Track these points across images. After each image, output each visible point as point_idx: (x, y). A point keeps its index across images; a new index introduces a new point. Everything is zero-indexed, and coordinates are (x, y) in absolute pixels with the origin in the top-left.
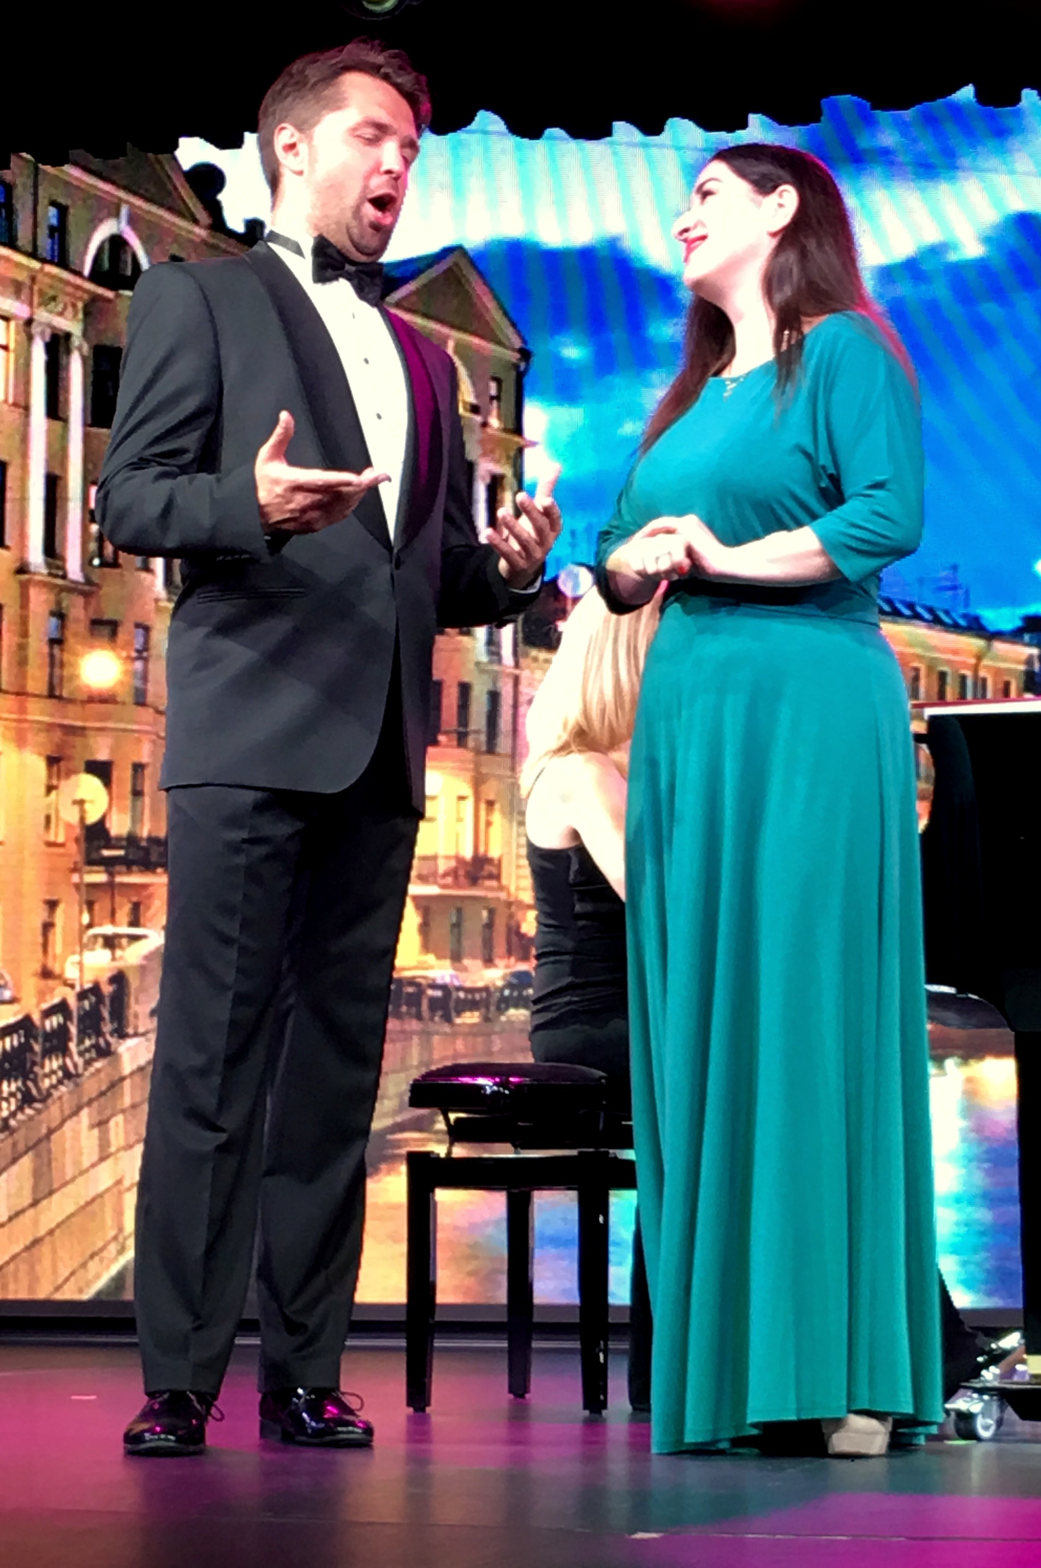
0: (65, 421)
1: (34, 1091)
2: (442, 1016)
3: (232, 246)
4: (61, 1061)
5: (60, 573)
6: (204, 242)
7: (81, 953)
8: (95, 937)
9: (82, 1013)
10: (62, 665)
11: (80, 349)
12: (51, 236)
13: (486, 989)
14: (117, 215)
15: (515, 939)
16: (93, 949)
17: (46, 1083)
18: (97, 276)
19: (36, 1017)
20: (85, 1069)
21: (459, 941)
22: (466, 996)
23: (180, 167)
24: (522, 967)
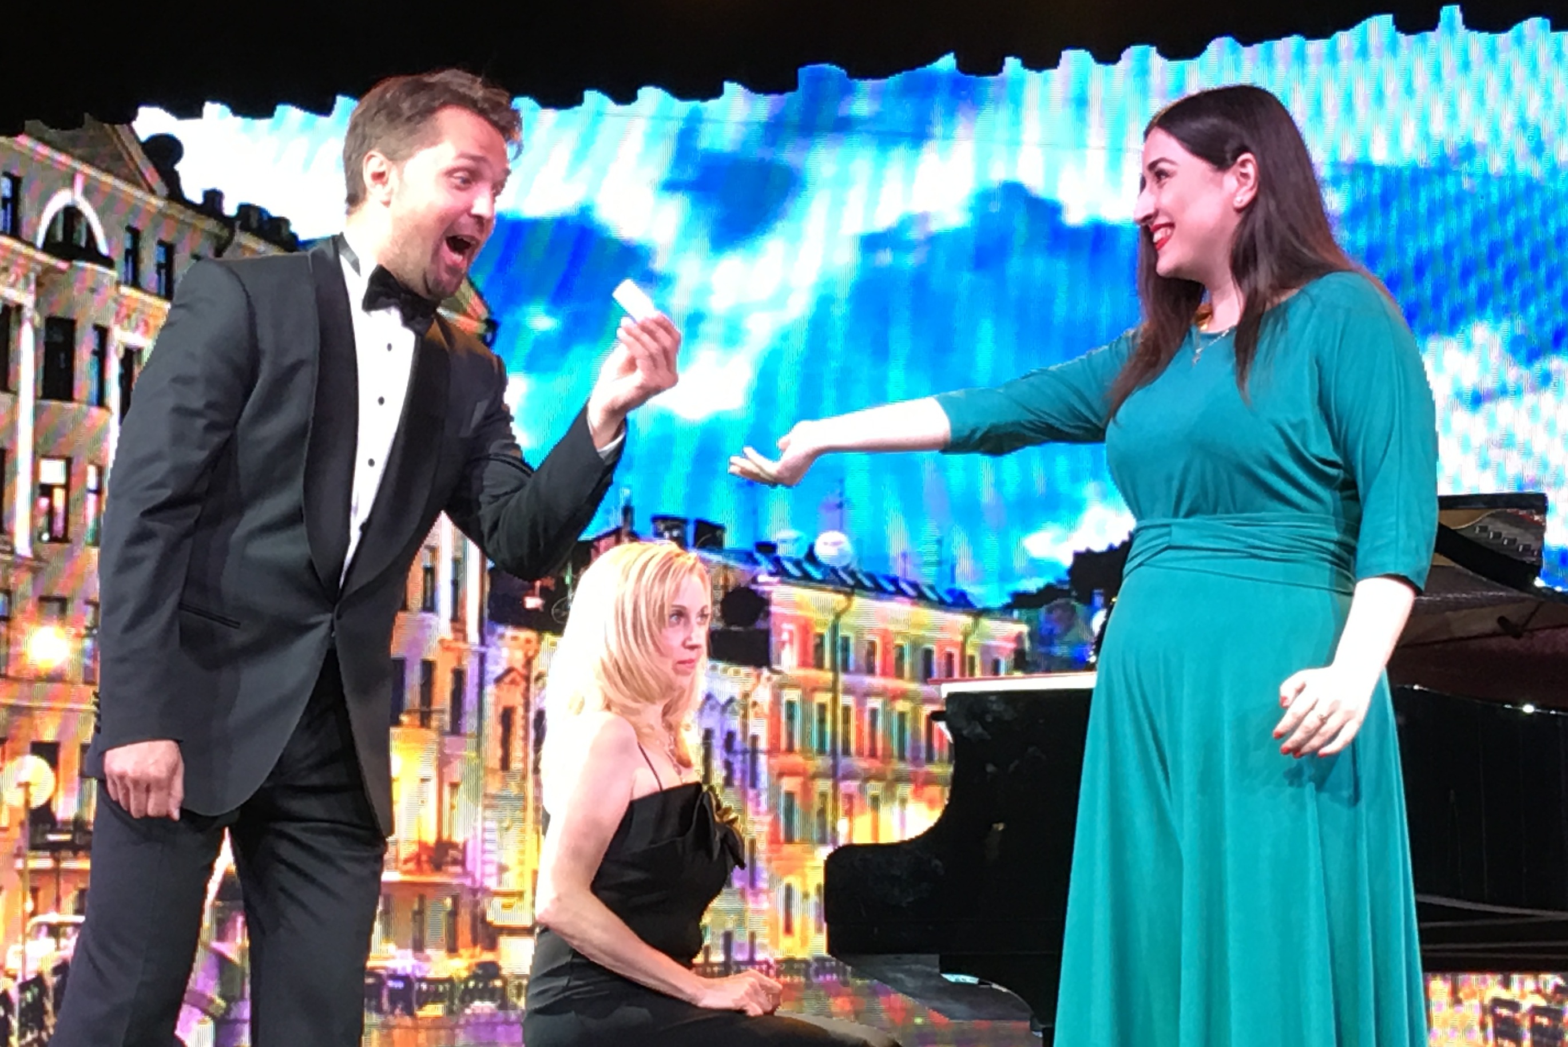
0: (16, 395)
2: (402, 1010)
3: (188, 215)
5: (8, 548)
6: (161, 213)
7: (24, 943)
8: (40, 925)
9: (24, 1005)
10: (9, 643)
11: (32, 320)
12: (4, 207)
13: (450, 980)
14: (71, 185)
15: (479, 926)
16: (37, 937)
18: (49, 247)
21: (421, 931)
22: (428, 988)
23: (137, 138)
24: (488, 957)
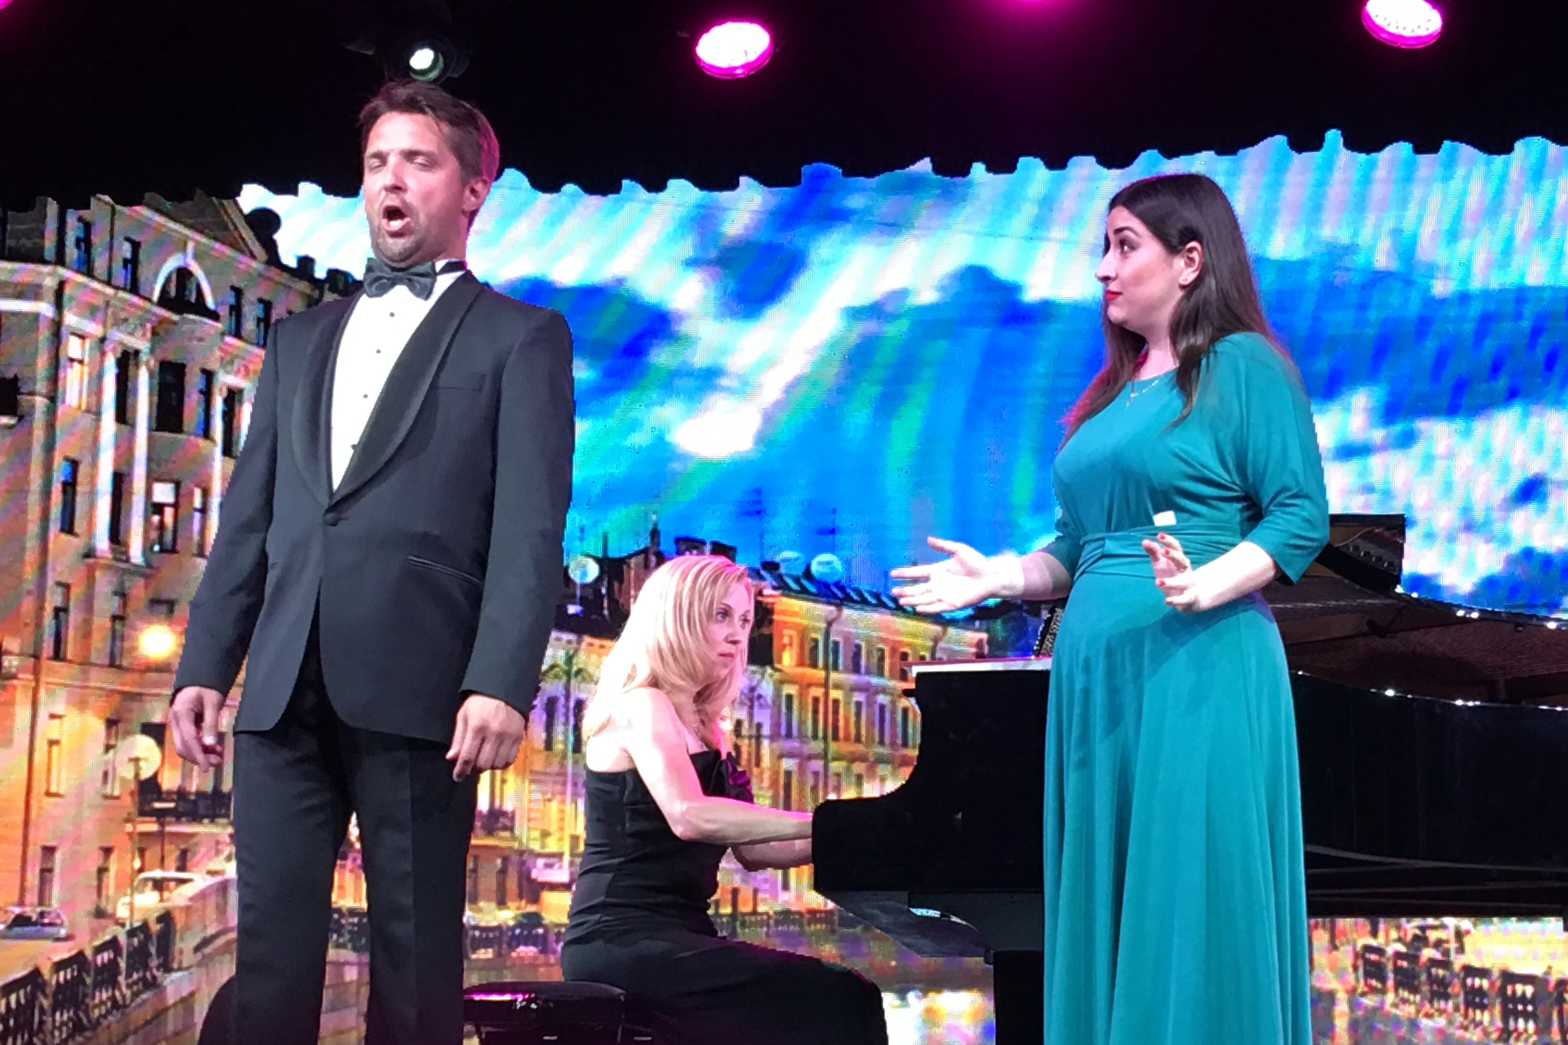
0: (133, 426)
1: (85, 1021)
3: (285, 278)
4: (110, 993)
5: (124, 558)
6: (260, 275)
7: (132, 895)
8: (146, 880)
9: (131, 949)
10: (122, 639)
11: (147, 363)
12: (125, 267)
13: (499, 928)
14: (184, 250)
15: (525, 883)
16: (142, 892)
17: (97, 1012)
18: (165, 301)
19: (89, 953)
20: (132, 1001)
21: (476, 886)
22: (481, 935)
23: (241, 211)
24: (532, 908)
